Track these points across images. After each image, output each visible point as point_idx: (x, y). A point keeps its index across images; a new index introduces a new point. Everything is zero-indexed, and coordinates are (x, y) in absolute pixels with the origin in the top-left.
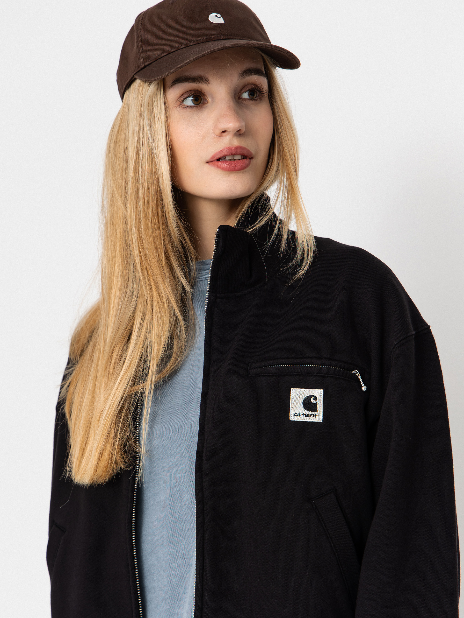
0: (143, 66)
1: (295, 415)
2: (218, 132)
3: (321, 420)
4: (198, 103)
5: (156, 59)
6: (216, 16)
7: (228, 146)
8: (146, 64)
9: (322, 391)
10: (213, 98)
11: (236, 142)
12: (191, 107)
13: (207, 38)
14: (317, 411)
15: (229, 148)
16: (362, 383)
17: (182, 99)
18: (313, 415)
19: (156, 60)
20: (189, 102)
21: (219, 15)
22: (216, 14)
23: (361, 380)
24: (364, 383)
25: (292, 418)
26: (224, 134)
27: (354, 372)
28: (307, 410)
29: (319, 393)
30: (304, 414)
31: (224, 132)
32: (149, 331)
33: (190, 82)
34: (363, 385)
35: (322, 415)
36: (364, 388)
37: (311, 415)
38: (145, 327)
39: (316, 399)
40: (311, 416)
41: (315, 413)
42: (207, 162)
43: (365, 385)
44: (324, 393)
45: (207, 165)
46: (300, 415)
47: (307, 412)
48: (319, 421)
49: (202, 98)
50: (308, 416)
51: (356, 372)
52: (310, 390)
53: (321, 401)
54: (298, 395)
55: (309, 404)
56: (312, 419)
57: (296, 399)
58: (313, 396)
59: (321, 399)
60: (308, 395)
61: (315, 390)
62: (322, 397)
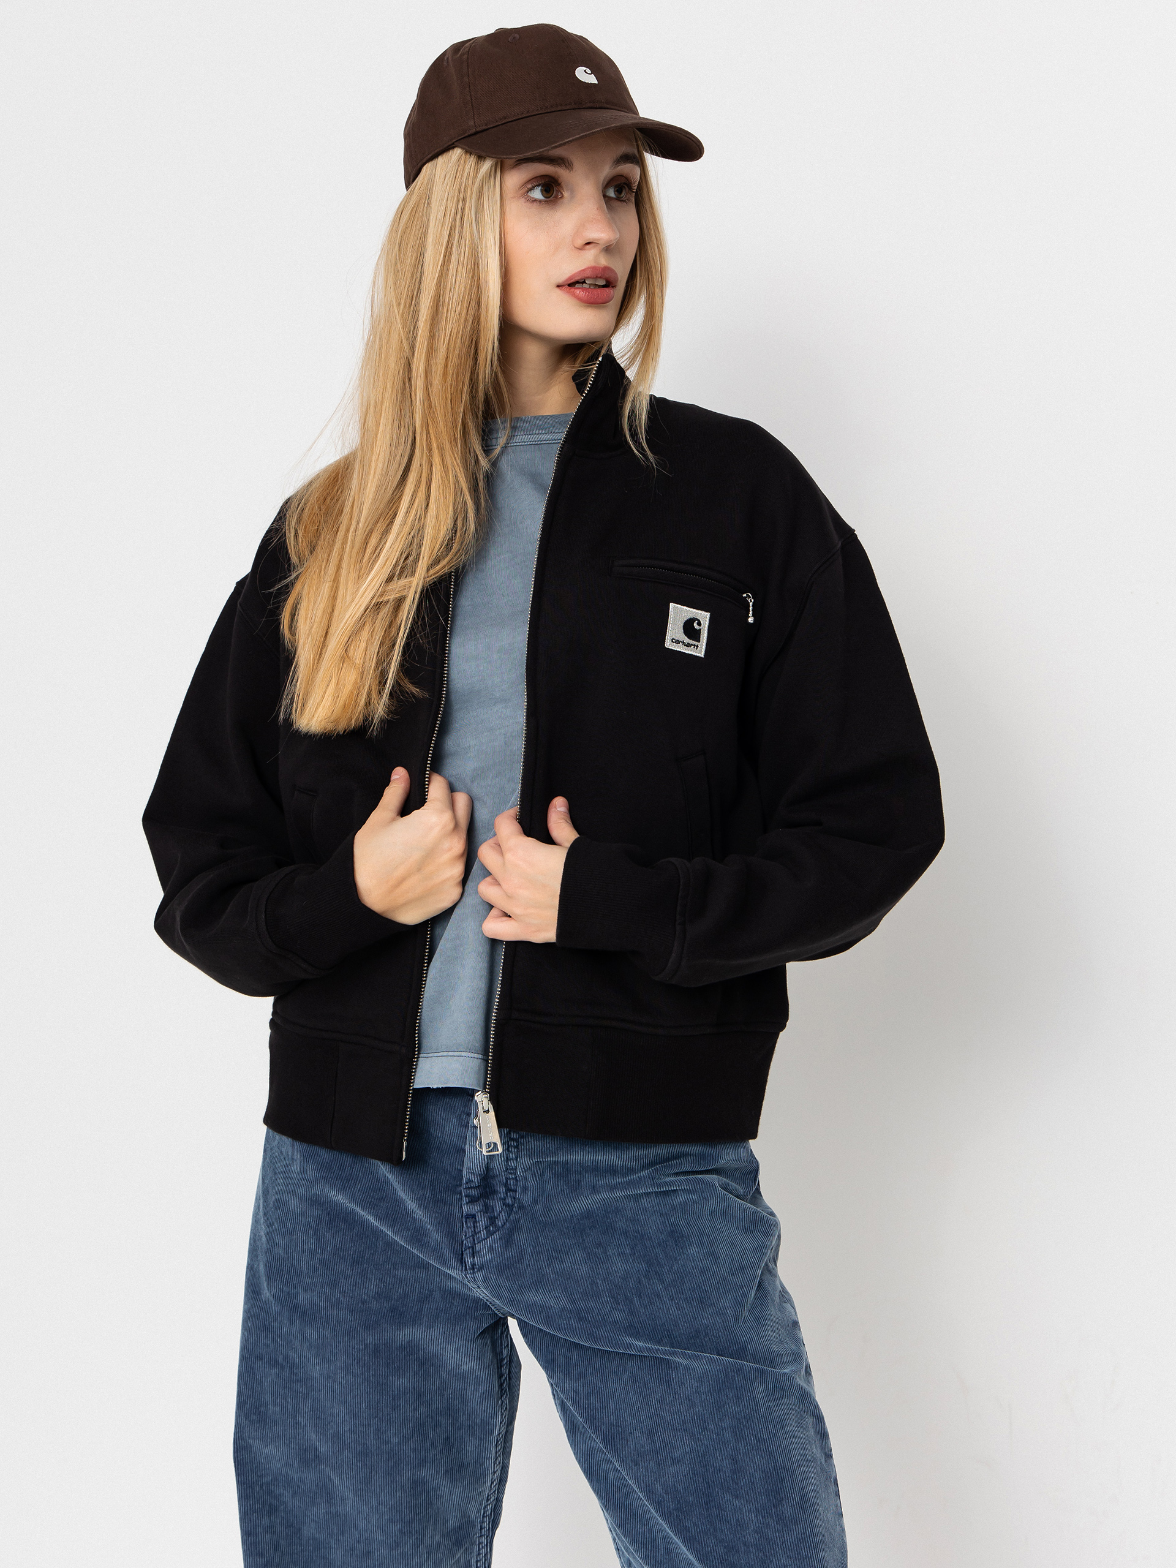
0: (473, 131)
1: (672, 641)
2: (580, 242)
3: (702, 655)
4: (549, 195)
5: (497, 124)
6: (585, 71)
7: (593, 264)
8: (479, 129)
9: (708, 615)
10: (572, 192)
11: (603, 261)
12: (540, 201)
13: (575, 104)
14: (699, 642)
15: (594, 268)
16: (751, 612)
17: (530, 186)
18: (694, 645)
19: (497, 126)
20: (537, 194)
21: (589, 71)
22: (585, 68)
23: (751, 608)
24: (753, 613)
25: (668, 644)
26: (588, 247)
27: (745, 595)
28: (688, 638)
29: (704, 617)
30: (683, 643)
31: (588, 243)
32: (421, 518)
33: (546, 164)
34: (751, 615)
35: (704, 647)
36: (751, 620)
37: (692, 645)
38: (413, 512)
39: (699, 624)
40: (692, 647)
41: (697, 643)
42: (558, 286)
43: (753, 616)
44: (710, 618)
45: (558, 291)
46: (678, 642)
47: (687, 640)
48: (699, 655)
49: (555, 188)
50: (688, 645)
51: (748, 595)
52: (695, 610)
53: (706, 629)
54: (678, 613)
55: (690, 629)
56: (691, 651)
57: (675, 619)
58: (697, 620)
59: (707, 626)
60: (691, 616)
61: (700, 612)
62: (707, 623)
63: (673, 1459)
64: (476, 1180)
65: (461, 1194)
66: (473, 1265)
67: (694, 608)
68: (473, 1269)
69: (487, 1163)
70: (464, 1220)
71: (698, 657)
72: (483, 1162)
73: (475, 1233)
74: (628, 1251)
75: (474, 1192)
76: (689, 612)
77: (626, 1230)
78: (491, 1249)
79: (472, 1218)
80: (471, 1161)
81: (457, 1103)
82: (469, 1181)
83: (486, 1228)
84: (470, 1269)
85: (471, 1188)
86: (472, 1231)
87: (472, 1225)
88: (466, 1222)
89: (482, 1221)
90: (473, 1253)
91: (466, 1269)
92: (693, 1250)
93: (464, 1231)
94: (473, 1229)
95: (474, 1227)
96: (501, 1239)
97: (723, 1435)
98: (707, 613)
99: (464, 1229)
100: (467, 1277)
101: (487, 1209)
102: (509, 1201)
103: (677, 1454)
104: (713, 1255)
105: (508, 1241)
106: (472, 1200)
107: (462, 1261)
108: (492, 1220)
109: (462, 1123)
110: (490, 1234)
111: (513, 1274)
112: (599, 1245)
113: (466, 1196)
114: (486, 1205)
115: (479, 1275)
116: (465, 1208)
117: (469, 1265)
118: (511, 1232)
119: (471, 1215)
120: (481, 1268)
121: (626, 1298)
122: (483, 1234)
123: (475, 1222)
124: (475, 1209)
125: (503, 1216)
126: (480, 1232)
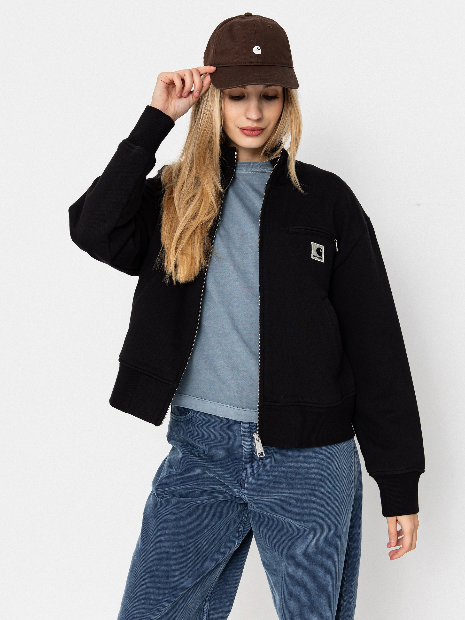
6: (258, 48)
9: (324, 247)
14: (322, 257)
16: (337, 247)
18: (321, 258)
22: (258, 47)
23: (337, 245)
24: (338, 248)
25: (312, 258)
27: (334, 240)
28: (318, 255)
29: (323, 247)
30: (317, 257)
34: (337, 248)
35: (324, 259)
36: (337, 250)
37: (320, 258)
39: (321, 250)
41: (321, 257)
43: (338, 249)
46: (315, 257)
47: (318, 256)
50: (319, 258)
51: (335, 240)
52: (319, 245)
53: (324, 252)
54: (314, 246)
55: (319, 251)
56: (320, 260)
57: (313, 248)
58: (321, 249)
59: (324, 251)
60: (318, 247)
61: (321, 245)
62: (324, 250)
63: (302, 567)
64: (248, 456)
65: (243, 460)
66: (244, 487)
67: (319, 244)
68: (244, 489)
69: (252, 448)
70: (243, 470)
71: (322, 262)
72: (250, 448)
73: (246, 475)
74: (304, 484)
75: (247, 460)
76: (318, 245)
77: (304, 475)
78: (251, 482)
79: (246, 469)
80: (245, 448)
81: (235, 428)
82: (246, 456)
83: (250, 473)
84: (243, 489)
85: (247, 458)
86: (245, 474)
87: (246, 472)
88: (244, 471)
89: (249, 471)
90: (245, 483)
91: (241, 488)
92: (327, 485)
93: (242, 474)
94: (246, 474)
95: (246, 473)
96: (255, 478)
97: (323, 559)
98: (323, 246)
99: (243, 473)
100: (241, 492)
101: (252, 466)
102: (260, 464)
103: (304, 565)
104: (334, 487)
105: (258, 478)
106: (247, 463)
107: (240, 485)
108: (253, 471)
109: (239, 435)
110: (251, 476)
111: (260, 492)
112: (293, 480)
113: (245, 461)
114: (251, 465)
115: (246, 491)
116: (244, 466)
117: (243, 487)
118: (259, 475)
119: (246, 468)
120: (247, 489)
121: (301, 502)
122: (249, 476)
123: (247, 471)
124: (248, 466)
125: (257, 469)
126: (248, 475)
